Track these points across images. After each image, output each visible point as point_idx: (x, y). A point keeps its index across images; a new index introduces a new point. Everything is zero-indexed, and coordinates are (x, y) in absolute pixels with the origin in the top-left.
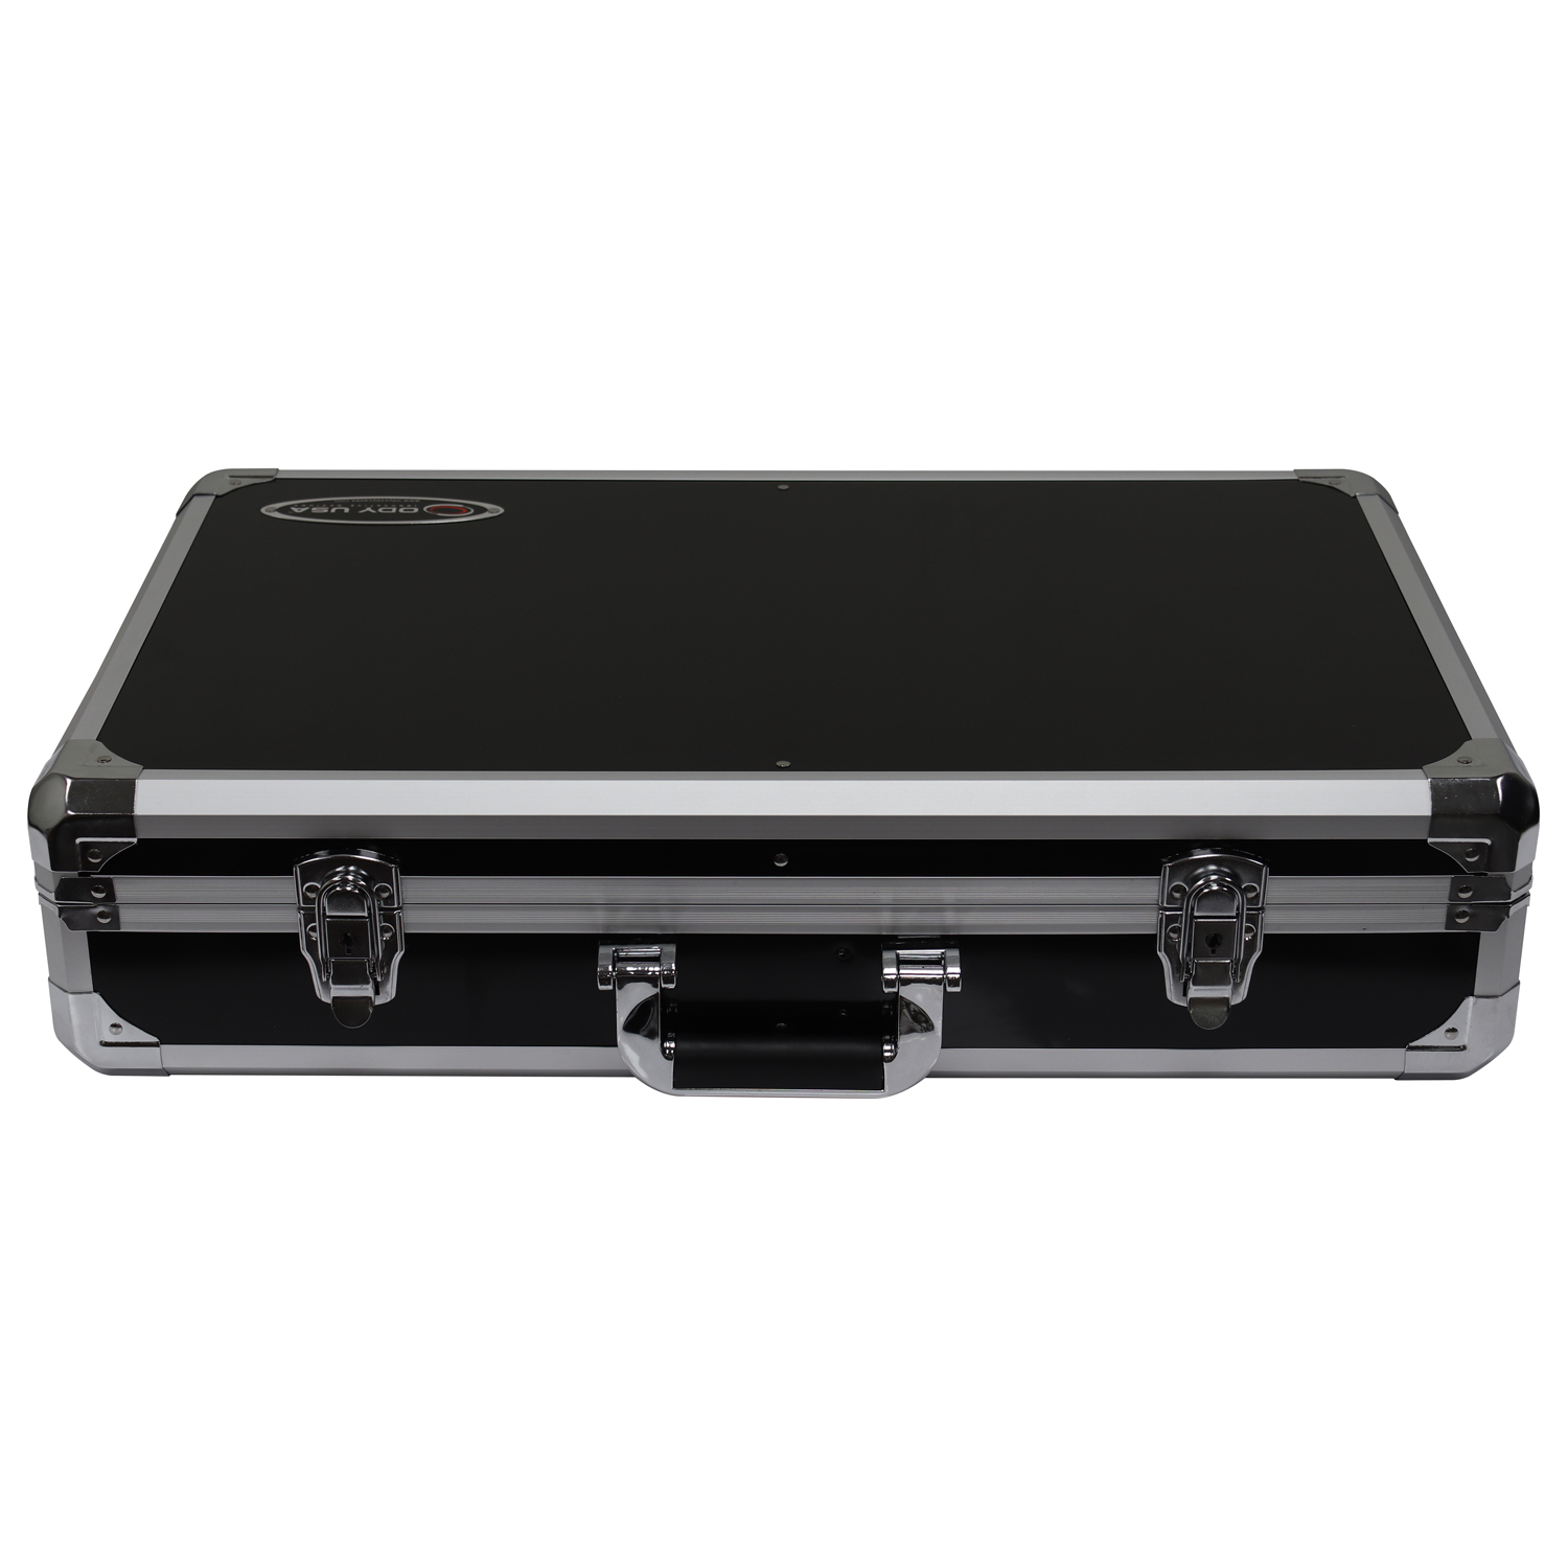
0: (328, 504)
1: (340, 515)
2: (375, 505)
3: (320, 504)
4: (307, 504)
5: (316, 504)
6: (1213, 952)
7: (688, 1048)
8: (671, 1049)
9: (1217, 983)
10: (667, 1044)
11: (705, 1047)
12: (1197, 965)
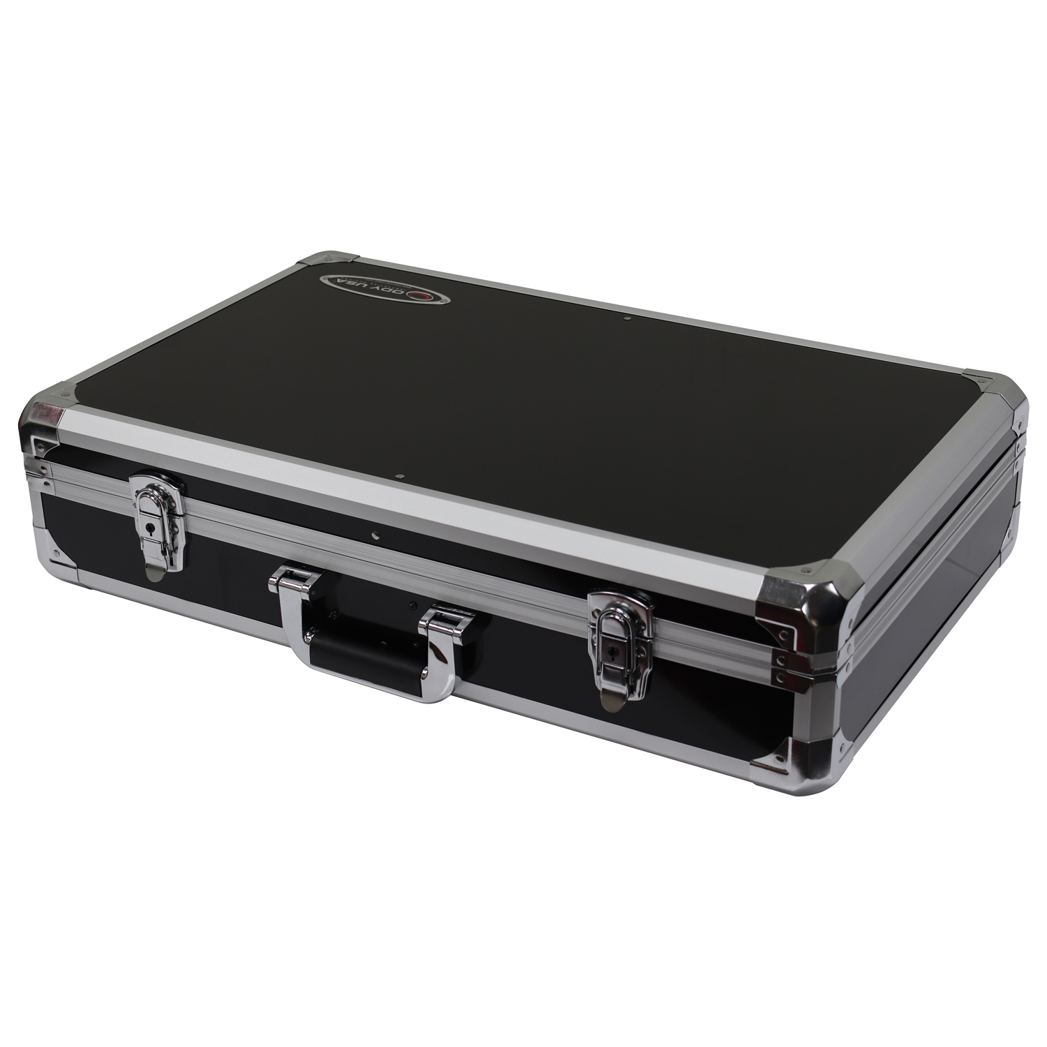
0: (359, 280)
1: (360, 288)
2: (382, 285)
3: (353, 279)
4: (344, 279)
5: (349, 279)
6: (613, 660)
7: (318, 641)
8: (310, 638)
9: (617, 682)
10: (308, 634)
11: (328, 643)
12: (604, 666)
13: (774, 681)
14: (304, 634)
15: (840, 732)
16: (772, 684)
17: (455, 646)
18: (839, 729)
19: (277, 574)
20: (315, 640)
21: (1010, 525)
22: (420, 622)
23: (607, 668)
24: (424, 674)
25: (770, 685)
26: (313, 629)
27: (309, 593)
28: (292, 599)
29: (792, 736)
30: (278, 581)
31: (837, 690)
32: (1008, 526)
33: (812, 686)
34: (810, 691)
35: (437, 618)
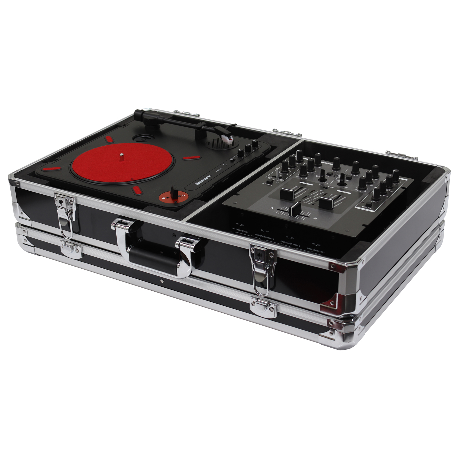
6: (259, 258)
7: (133, 251)
8: (129, 250)
9: (261, 269)
10: (128, 248)
11: (137, 252)
12: (256, 262)
13: (330, 268)
14: (126, 248)
15: (360, 291)
16: (329, 269)
17: (191, 253)
18: (359, 290)
19: (115, 222)
20: (131, 251)
21: (444, 205)
22: (176, 242)
23: (257, 263)
24: (178, 266)
25: (328, 269)
26: (131, 246)
27: (129, 230)
28: (121, 232)
29: (338, 293)
30: (115, 225)
31: (358, 272)
32: (443, 206)
33: (346, 270)
34: (346, 272)
35: (183, 240)
